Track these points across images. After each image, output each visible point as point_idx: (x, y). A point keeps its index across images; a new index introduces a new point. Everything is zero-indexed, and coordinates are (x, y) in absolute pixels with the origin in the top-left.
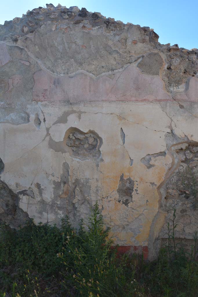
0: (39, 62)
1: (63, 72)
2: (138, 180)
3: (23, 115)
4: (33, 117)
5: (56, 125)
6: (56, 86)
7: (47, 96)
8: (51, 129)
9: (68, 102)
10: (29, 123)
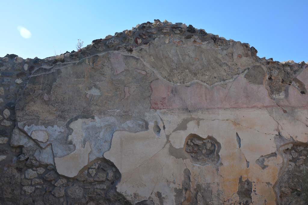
0: (156, 72)
1: (179, 82)
2: (255, 181)
3: (141, 123)
4: (151, 125)
5: (175, 132)
6: (174, 95)
7: (165, 104)
8: (171, 136)
9: (187, 110)
10: (148, 131)
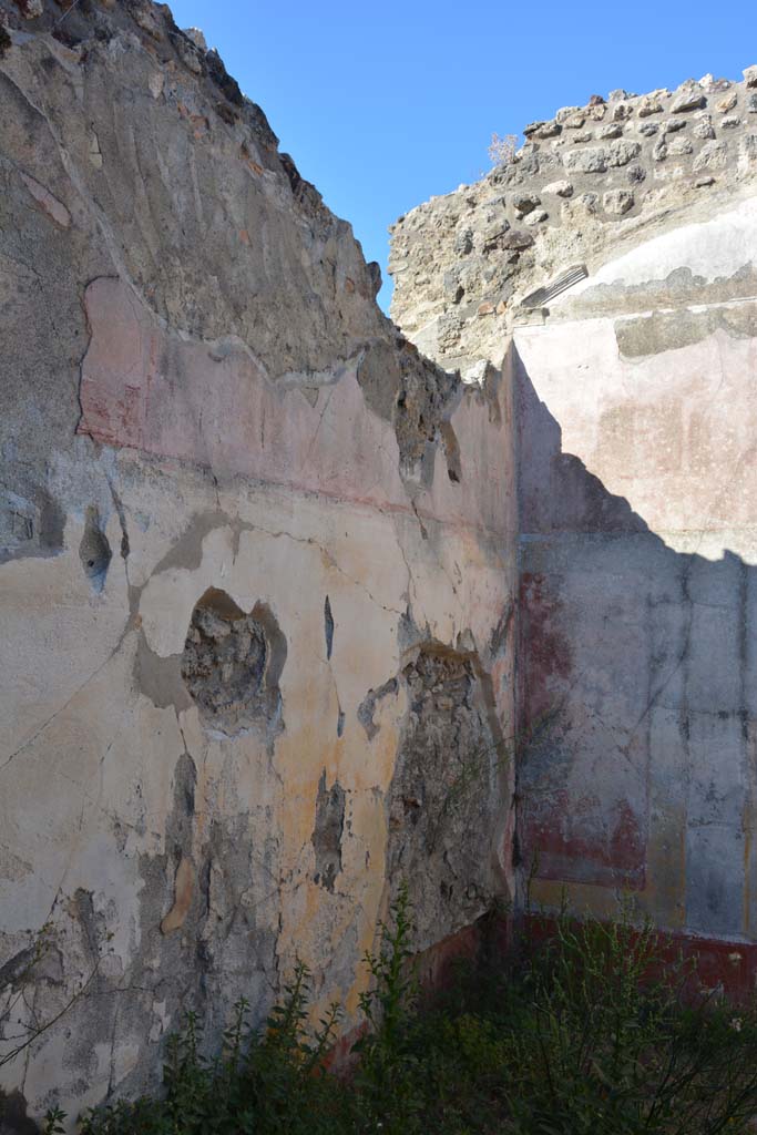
1: (187, 323)
2: (352, 787)
3: (21, 504)
5: (163, 573)
6: (171, 383)
7: (136, 421)
8: (145, 593)
9: (209, 474)
10: (60, 555)
